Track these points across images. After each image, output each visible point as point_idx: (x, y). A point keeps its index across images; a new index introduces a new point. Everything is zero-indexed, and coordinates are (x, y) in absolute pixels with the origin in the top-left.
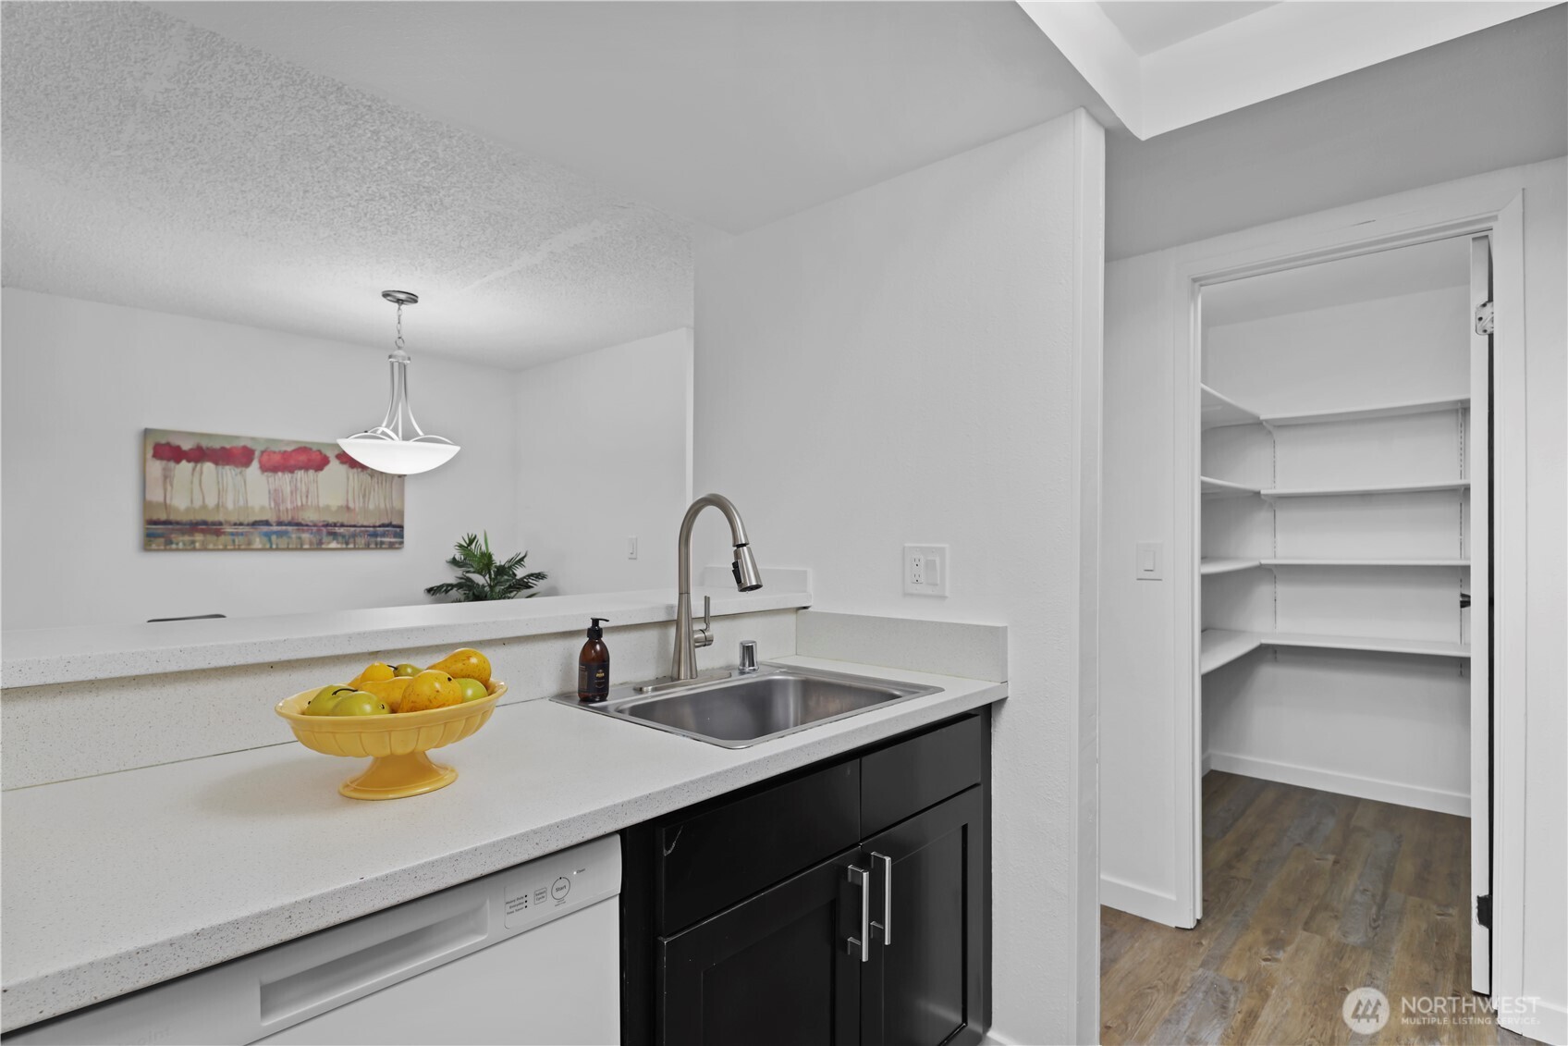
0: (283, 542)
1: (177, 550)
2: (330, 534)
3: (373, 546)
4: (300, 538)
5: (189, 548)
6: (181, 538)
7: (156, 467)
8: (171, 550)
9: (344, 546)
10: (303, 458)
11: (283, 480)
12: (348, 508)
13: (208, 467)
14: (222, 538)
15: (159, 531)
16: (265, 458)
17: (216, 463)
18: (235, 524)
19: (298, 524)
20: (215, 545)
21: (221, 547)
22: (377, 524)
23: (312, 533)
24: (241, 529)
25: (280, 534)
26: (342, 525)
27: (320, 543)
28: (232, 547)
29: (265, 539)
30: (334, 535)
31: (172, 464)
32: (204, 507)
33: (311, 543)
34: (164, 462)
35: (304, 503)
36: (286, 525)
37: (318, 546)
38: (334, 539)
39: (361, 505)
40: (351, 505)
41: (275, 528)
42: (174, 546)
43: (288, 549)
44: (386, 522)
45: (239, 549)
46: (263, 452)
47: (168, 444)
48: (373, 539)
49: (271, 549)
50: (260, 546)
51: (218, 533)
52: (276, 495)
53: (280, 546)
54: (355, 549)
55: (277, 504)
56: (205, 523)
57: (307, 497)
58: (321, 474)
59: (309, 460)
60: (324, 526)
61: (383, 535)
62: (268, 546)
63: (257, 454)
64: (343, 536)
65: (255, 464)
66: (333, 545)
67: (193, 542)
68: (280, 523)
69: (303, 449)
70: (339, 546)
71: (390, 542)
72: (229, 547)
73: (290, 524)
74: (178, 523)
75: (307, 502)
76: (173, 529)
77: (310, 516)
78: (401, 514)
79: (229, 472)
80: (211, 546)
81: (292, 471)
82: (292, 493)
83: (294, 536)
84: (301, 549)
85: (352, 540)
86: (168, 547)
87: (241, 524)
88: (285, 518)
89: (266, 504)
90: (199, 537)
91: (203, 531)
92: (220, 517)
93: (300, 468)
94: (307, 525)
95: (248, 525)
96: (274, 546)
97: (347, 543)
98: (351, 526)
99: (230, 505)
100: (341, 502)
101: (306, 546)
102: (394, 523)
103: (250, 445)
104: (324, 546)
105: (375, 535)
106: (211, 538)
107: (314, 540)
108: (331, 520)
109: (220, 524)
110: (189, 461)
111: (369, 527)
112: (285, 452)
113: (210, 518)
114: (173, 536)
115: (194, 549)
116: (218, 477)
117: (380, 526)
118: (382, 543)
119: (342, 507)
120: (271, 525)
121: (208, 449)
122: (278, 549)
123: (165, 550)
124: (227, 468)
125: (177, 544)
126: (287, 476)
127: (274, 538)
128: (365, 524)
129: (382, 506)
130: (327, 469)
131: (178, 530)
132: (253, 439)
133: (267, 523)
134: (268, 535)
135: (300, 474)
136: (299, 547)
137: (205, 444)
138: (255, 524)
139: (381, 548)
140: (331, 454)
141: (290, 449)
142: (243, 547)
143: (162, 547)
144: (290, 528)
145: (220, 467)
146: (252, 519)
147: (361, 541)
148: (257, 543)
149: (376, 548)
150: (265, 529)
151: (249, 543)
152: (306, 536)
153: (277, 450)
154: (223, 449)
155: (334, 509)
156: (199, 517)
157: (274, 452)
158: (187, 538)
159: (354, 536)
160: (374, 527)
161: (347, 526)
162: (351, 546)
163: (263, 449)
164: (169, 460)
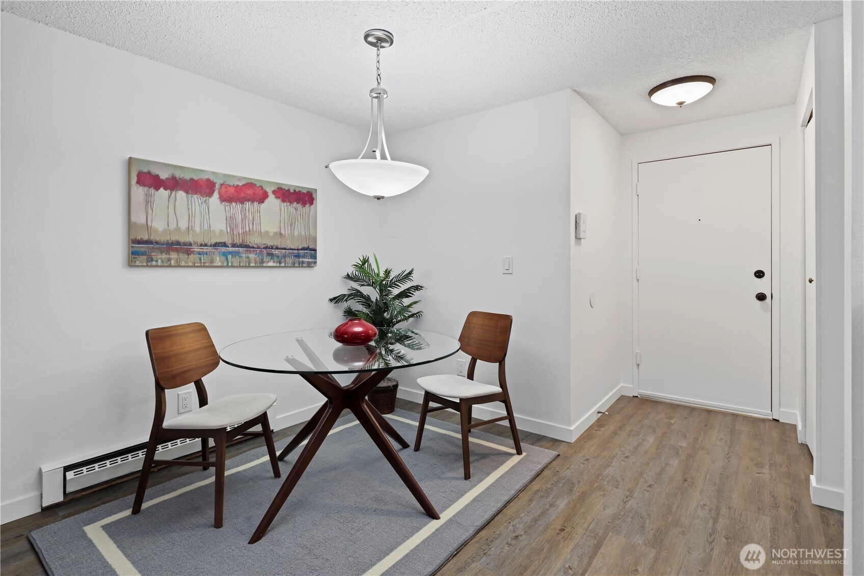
0: (236, 261)
1: (157, 266)
2: (269, 254)
3: (297, 265)
4: (248, 258)
5: (166, 265)
6: (159, 257)
7: (139, 192)
8: (152, 266)
9: (278, 265)
10: (250, 192)
11: (236, 208)
12: (281, 234)
13: (181, 194)
14: (192, 256)
15: (142, 250)
16: (223, 190)
17: (187, 192)
18: (201, 245)
19: (247, 246)
20: (186, 262)
21: (191, 264)
22: (300, 248)
23: (256, 254)
24: (205, 249)
25: (234, 254)
26: (277, 248)
27: (262, 262)
28: (199, 265)
29: (223, 258)
30: (271, 255)
31: (152, 190)
32: (178, 229)
33: (256, 262)
34: (146, 188)
35: (251, 229)
36: (238, 247)
37: (261, 265)
38: (271, 259)
39: (289, 232)
40: (283, 232)
41: (231, 249)
42: (154, 263)
43: (240, 267)
44: (306, 246)
45: (205, 267)
46: (221, 185)
47: (149, 173)
48: (297, 260)
49: (227, 266)
50: (220, 264)
51: (189, 252)
52: (230, 220)
53: (235, 264)
54: (285, 267)
55: (232, 229)
56: (178, 243)
57: (253, 224)
58: (263, 206)
59: (254, 194)
60: (264, 248)
61: (304, 257)
62: (225, 264)
63: (217, 186)
64: (278, 257)
65: (216, 195)
66: (271, 264)
67: (169, 260)
68: (234, 245)
69: (250, 185)
70: (275, 265)
71: (308, 262)
72: (196, 265)
73: (241, 246)
74: (157, 243)
75: (253, 228)
76: (153, 248)
77: (254, 240)
78: (315, 239)
79: (196, 198)
80: (183, 264)
81: (242, 203)
82: (242, 219)
83: (244, 256)
84: (249, 267)
85: (283, 260)
86: (149, 264)
87: (206, 245)
88: (238, 241)
89: (224, 229)
90: (174, 255)
91: (177, 250)
92: (190, 239)
93: (248, 200)
94: (253, 247)
95: (211, 246)
96: (230, 264)
97: (280, 263)
98: (282, 249)
99: (198, 229)
100: (276, 230)
101: (252, 265)
102: (310, 247)
103: (212, 178)
104: (264, 265)
105: (298, 256)
106: (183, 256)
107: (258, 260)
108: (270, 243)
109: (190, 244)
110: (166, 189)
111: (295, 250)
112: (238, 186)
113: (182, 240)
114: (153, 254)
115: (170, 266)
116: (188, 204)
117: (301, 250)
118: (303, 262)
119: (276, 233)
120: (228, 247)
121: (180, 179)
122: (232, 266)
123: (147, 266)
124: (195, 196)
125: (157, 261)
126: (239, 206)
127: (230, 257)
128: (292, 247)
129: (303, 233)
130: (266, 201)
131: (157, 248)
132: (214, 173)
133: (224, 245)
134: (225, 255)
135: (247, 205)
136: (247, 265)
137: (178, 174)
138: (216, 245)
139: (302, 267)
140: (269, 190)
141: (241, 184)
142: (207, 264)
143: (145, 264)
144: (241, 249)
145: (190, 195)
146: (213, 241)
147: (290, 261)
148: (218, 261)
149: (299, 267)
150: (224, 249)
151: (212, 262)
152: (252, 256)
153: (232, 184)
154: (192, 180)
155: (271, 234)
156: (175, 238)
157: (230, 186)
158: (164, 256)
159: (285, 256)
160: (298, 250)
161: (280, 249)
162: (283, 265)
163: (222, 182)
164: (150, 187)
